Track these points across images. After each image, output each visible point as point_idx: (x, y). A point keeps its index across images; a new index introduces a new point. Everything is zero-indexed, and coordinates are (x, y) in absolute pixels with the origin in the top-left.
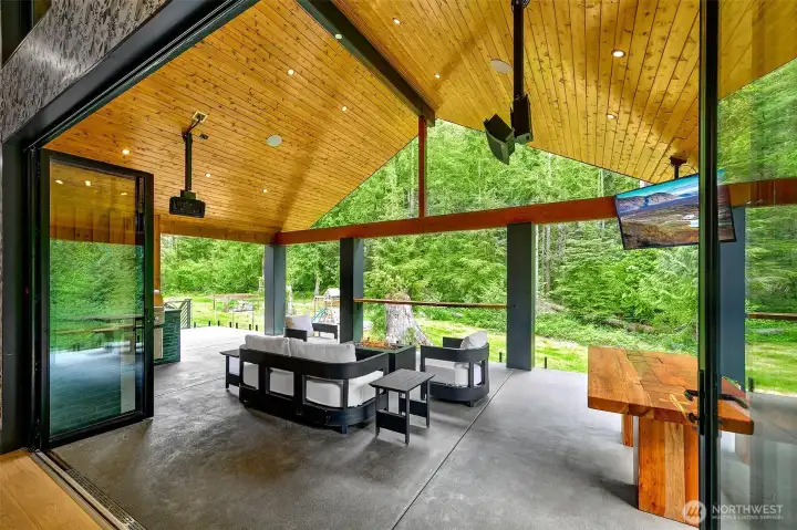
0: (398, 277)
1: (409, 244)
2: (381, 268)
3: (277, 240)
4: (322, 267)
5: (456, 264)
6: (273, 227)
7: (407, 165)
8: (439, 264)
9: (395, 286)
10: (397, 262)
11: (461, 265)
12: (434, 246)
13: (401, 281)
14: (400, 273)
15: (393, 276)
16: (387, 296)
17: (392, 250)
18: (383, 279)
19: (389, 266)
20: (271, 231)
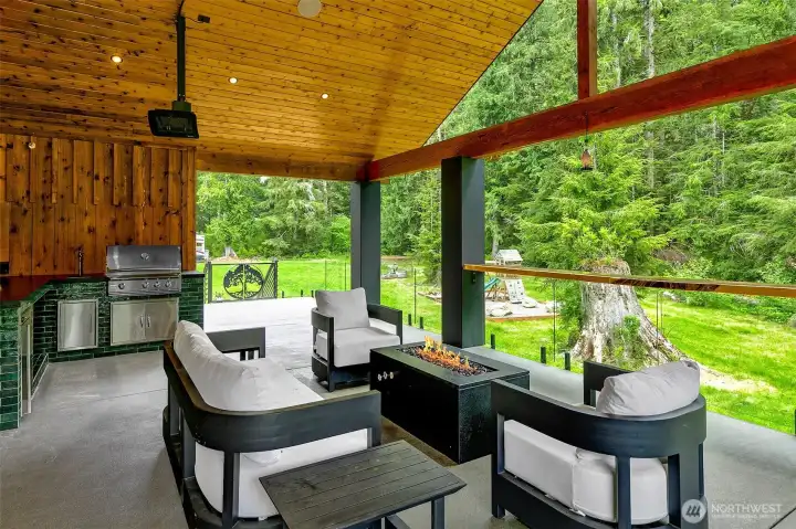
0: (603, 230)
1: (628, 173)
2: (573, 216)
3: (367, 174)
4: (501, 220)
5: (740, 208)
6: (363, 156)
7: (639, 49)
8: (706, 209)
9: (599, 245)
10: (605, 205)
11: (752, 209)
12: (696, 179)
13: (611, 237)
14: (608, 223)
15: (595, 229)
16: (584, 263)
17: (595, 187)
18: (576, 235)
19: (587, 212)
20: (355, 161)
